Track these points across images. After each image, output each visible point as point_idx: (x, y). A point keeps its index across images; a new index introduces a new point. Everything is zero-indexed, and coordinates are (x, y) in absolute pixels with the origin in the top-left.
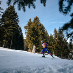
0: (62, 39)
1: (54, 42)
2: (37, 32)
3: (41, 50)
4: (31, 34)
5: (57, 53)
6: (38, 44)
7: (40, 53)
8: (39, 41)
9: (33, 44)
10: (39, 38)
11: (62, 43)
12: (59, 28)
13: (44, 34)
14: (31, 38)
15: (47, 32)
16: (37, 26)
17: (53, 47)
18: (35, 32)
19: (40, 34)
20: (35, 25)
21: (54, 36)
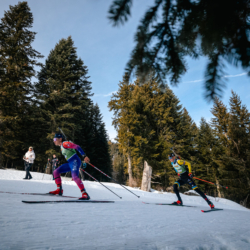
0: (248, 136)
1: (218, 149)
2: (153, 118)
3: (170, 178)
4: (134, 125)
5: (232, 189)
6: (159, 159)
7: (169, 191)
9: (141, 158)
10: (161, 136)
11: (248, 152)
12: (231, 96)
13: (179, 122)
14: (133, 140)
15: (186, 112)
16: (151, 96)
17: (216, 166)
18: (145, 117)
19: (164, 122)
20: (143, 94)
21: (213, 128)
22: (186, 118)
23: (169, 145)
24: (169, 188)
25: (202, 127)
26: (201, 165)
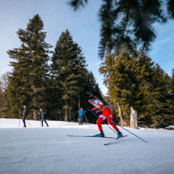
2: (132, 75)
3: (152, 118)
6: (141, 104)
7: (152, 127)
8: (142, 95)
9: (127, 105)
10: (141, 88)
13: (154, 74)
14: (120, 92)
15: (158, 66)
16: (129, 59)
18: (126, 75)
19: (141, 76)
20: (122, 59)
22: (159, 71)
23: (148, 93)
24: (153, 125)
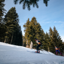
0: (57, 37)
1: (49, 40)
2: (34, 30)
4: (29, 32)
5: (52, 50)
6: (35, 41)
9: (30, 40)
10: (36, 35)
11: (56, 41)
12: (54, 27)
13: (41, 32)
14: (29, 35)
16: (35, 25)
17: (49, 44)
18: (32, 30)
19: (37, 32)
20: (32, 24)
21: (49, 34)
22: (43, 31)
23: (38, 38)
25: (46, 34)
26: (45, 43)
